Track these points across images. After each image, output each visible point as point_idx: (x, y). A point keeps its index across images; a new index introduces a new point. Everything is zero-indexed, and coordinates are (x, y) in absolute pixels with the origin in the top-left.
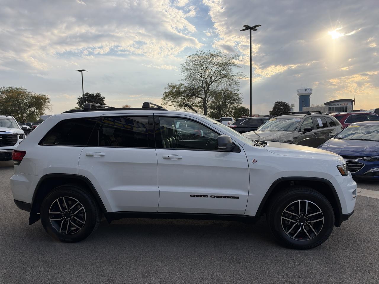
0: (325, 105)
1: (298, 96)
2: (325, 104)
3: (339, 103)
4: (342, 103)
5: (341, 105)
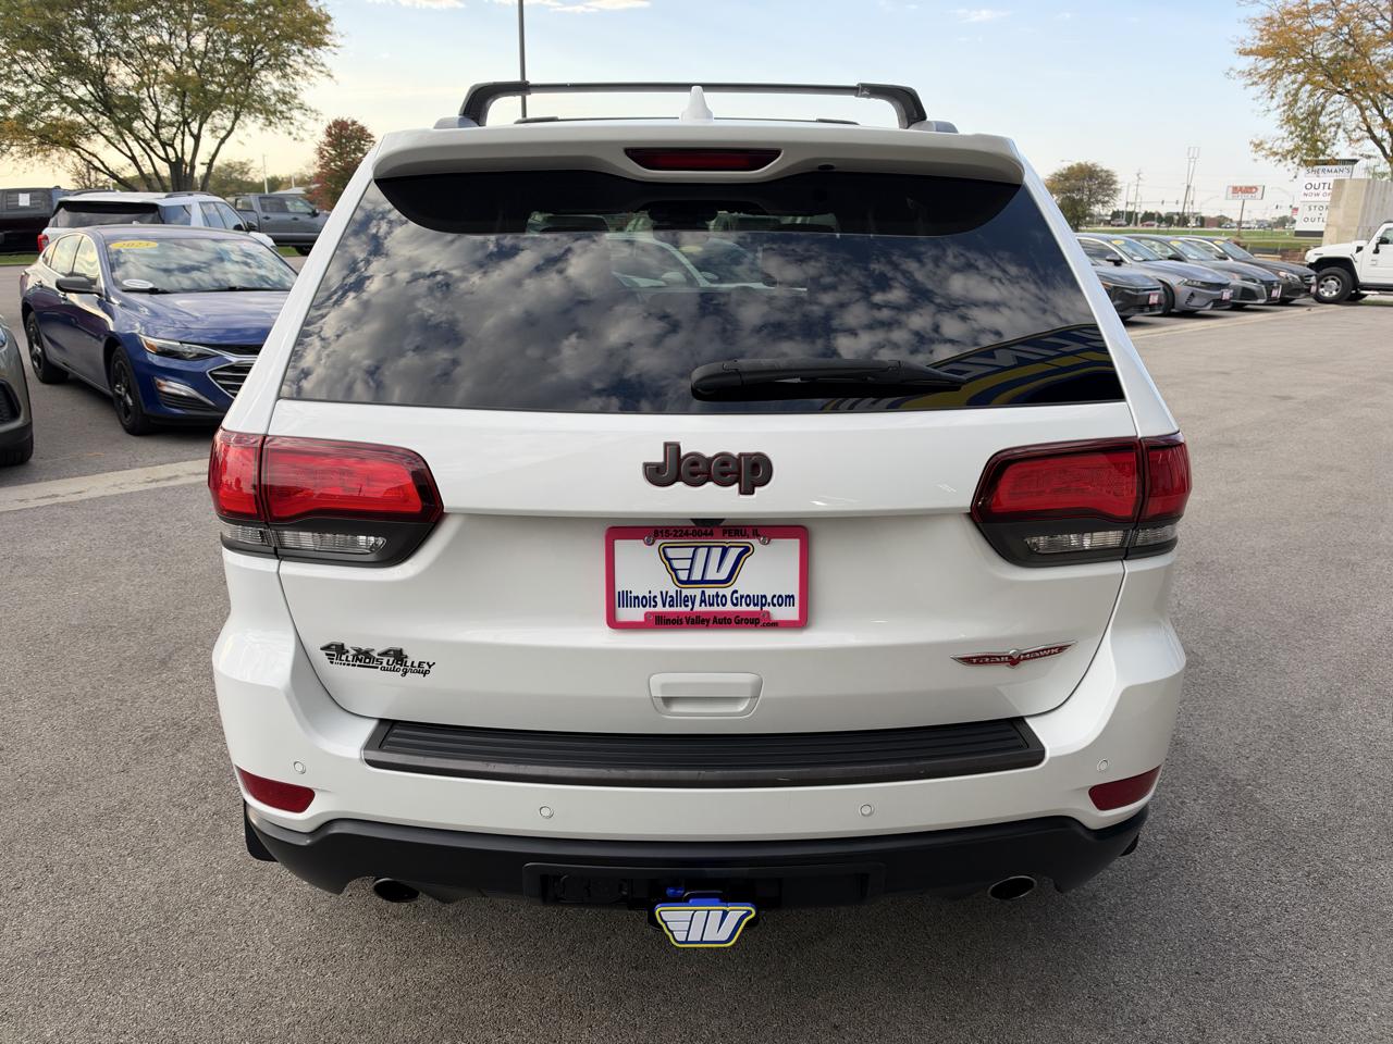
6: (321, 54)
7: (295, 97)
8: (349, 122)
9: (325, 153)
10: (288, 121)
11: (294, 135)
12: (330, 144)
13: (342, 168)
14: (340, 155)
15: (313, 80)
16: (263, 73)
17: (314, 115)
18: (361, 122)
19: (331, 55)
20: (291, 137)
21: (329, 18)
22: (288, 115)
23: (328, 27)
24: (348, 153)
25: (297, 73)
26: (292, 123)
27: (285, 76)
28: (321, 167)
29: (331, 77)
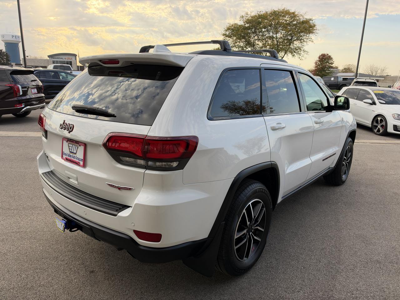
0: (48, 58)
1: (4, 44)
2: (49, 56)
3: (64, 57)
4: (67, 57)
5: (65, 59)
6: (312, 36)
7: (302, 48)
8: (326, 54)
9: (317, 63)
10: (299, 55)
11: (300, 58)
12: (319, 61)
13: (321, 68)
14: (321, 64)
15: (308, 43)
16: (295, 42)
17: (306, 53)
18: (329, 55)
19: (314, 36)
20: (300, 59)
21: (315, 26)
22: (300, 53)
23: (315, 28)
24: (324, 63)
25: (304, 41)
26: (300, 55)
27: (301, 42)
28: (316, 67)
29: (313, 42)
